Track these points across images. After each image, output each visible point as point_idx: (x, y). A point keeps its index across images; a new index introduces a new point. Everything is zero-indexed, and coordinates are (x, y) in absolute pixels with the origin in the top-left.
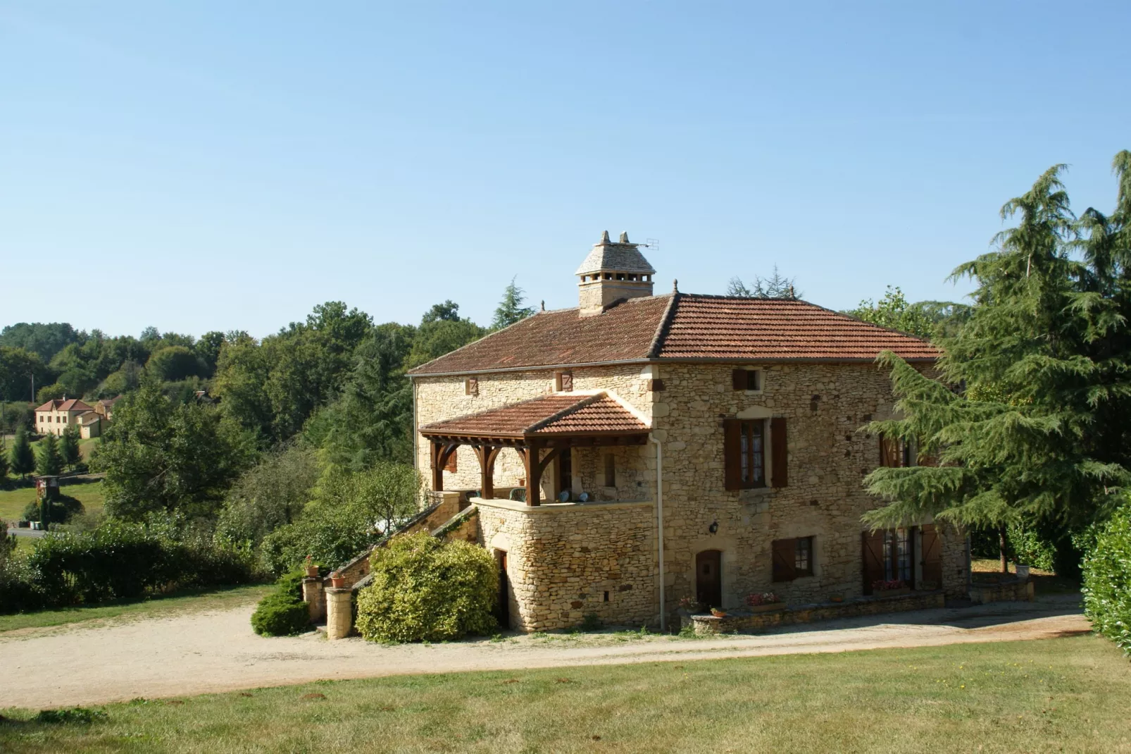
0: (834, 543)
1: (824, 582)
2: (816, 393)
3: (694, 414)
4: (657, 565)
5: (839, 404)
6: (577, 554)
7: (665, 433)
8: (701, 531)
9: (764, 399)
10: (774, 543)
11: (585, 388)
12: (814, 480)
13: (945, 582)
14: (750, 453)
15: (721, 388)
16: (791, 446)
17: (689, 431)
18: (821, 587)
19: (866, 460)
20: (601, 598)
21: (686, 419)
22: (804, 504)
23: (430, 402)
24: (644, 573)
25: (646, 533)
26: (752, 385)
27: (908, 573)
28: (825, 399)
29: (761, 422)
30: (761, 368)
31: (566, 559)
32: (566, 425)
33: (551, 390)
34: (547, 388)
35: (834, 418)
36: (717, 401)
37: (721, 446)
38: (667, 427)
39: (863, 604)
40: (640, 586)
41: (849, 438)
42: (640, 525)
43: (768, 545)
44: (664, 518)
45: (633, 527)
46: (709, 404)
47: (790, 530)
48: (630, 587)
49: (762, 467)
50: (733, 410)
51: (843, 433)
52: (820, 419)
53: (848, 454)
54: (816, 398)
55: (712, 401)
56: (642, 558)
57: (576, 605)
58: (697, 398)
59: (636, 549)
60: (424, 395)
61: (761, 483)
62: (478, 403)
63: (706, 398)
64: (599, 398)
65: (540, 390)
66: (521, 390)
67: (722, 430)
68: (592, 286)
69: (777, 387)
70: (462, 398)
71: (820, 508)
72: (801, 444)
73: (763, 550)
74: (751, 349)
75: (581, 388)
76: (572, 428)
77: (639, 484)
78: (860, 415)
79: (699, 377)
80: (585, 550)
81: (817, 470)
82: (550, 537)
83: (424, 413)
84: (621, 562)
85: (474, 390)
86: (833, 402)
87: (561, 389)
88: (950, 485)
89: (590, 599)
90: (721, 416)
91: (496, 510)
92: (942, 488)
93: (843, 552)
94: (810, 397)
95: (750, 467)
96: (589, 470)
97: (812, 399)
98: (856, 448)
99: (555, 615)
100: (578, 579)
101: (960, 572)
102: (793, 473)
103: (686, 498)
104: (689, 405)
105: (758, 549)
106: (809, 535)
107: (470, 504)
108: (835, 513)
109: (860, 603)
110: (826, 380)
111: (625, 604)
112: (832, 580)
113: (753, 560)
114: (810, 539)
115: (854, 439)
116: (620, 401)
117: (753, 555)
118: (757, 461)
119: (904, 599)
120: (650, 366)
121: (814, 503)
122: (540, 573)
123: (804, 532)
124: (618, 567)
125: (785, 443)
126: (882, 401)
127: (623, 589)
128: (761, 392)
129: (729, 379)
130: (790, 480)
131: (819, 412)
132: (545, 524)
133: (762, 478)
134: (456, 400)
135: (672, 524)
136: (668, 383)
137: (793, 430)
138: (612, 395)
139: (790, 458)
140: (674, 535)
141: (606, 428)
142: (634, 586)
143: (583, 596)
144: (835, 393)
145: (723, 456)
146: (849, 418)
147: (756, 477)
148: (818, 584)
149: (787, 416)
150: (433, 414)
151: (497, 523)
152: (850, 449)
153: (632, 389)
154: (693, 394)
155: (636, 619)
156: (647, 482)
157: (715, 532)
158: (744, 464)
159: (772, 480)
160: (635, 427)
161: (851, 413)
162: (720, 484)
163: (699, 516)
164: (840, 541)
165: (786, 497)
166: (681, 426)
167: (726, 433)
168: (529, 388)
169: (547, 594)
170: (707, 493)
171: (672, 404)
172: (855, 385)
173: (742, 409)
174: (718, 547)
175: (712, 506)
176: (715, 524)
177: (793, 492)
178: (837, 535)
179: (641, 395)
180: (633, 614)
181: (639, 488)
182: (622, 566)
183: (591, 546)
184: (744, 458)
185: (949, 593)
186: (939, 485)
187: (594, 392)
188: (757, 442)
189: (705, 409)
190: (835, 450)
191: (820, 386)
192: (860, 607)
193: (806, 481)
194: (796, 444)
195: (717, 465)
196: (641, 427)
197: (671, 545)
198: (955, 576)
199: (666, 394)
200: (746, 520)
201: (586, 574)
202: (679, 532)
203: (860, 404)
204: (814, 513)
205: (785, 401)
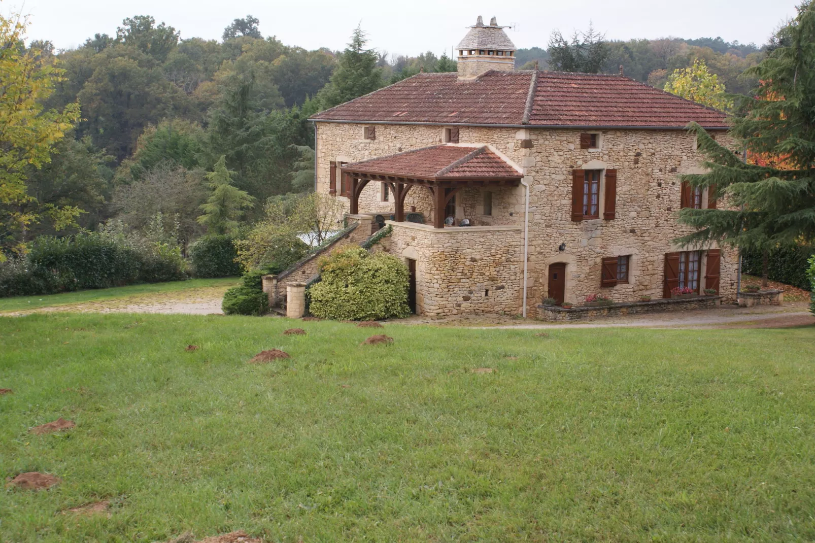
0: (645, 260)
1: (636, 288)
2: (639, 151)
3: (553, 164)
4: (523, 272)
5: (655, 160)
6: (468, 263)
7: (532, 178)
8: (553, 249)
9: (601, 154)
10: (604, 259)
11: (469, 141)
12: (634, 214)
13: (721, 291)
14: (590, 194)
15: (572, 146)
16: (618, 189)
17: (548, 177)
18: (634, 291)
19: (671, 201)
20: (484, 293)
21: (547, 168)
22: (625, 232)
23: (331, 142)
24: (513, 277)
25: (516, 249)
26: (594, 145)
27: (695, 284)
28: (644, 156)
29: (598, 172)
30: (600, 133)
31: (461, 266)
32: (463, 171)
33: (440, 141)
34: (438, 139)
35: (650, 169)
36: (569, 156)
37: (570, 189)
38: (534, 174)
39: (664, 304)
40: (510, 287)
41: (659, 185)
42: (512, 243)
43: (599, 260)
44: (529, 238)
45: (507, 245)
46: (562, 158)
47: (616, 251)
48: (503, 287)
49: (598, 205)
50: (580, 162)
51: (656, 181)
52: (640, 170)
53: (658, 196)
54: (638, 155)
55: (565, 156)
56: (512, 267)
57: (466, 299)
58: (555, 153)
59: (508, 260)
60: (324, 136)
61: (596, 216)
62: (375, 146)
63: (561, 153)
64: (483, 151)
65: (431, 141)
66: (414, 139)
67: (571, 177)
68: (469, 60)
69: (611, 146)
70: (360, 141)
71: (637, 235)
72: (625, 188)
73: (595, 264)
74: (594, 118)
75: (466, 141)
76: (468, 174)
77: (511, 214)
78: (669, 168)
79: (557, 138)
80: (473, 260)
81: (636, 207)
82: (451, 250)
83: (324, 151)
84: (497, 269)
85: (372, 136)
86: (650, 157)
87: (450, 140)
88: (731, 222)
89: (476, 295)
90: (572, 167)
91: (407, 230)
92: (726, 224)
93: (650, 267)
94: (634, 154)
95: (589, 205)
96: (470, 202)
97: (635, 156)
98: (664, 192)
99: (452, 305)
100: (468, 280)
101: (732, 284)
102: (618, 209)
103: (544, 225)
104: (550, 159)
105: (591, 263)
106: (628, 254)
107: (385, 225)
108: (646, 238)
109: (662, 303)
110: (646, 141)
111: (498, 299)
112: (642, 287)
113: (588, 271)
114: (628, 257)
115: (663, 185)
116: (498, 153)
117: (588, 267)
118: (594, 201)
119: (693, 301)
120: (524, 130)
121: (633, 231)
122: (442, 275)
123: (624, 253)
124: (495, 273)
125: (615, 188)
126: (685, 158)
127: (499, 288)
128: (599, 150)
129: (578, 140)
130: (617, 214)
131: (640, 165)
132: (447, 241)
133: (597, 213)
134: (354, 142)
135: (534, 243)
136: (535, 143)
137: (620, 178)
138: (492, 148)
139: (617, 198)
140: (535, 252)
141: (492, 174)
142: (506, 287)
143: (471, 292)
144: (653, 151)
145: (571, 196)
146: (661, 170)
147: (592, 212)
148: (632, 290)
149: (616, 167)
150: (333, 152)
151: (409, 239)
152: (660, 192)
153: (508, 145)
154: (552, 150)
155: (506, 309)
156: (517, 213)
157: (563, 250)
158: (585, 202)
159: (604, 214)
160: (511, 174)
161: (662, 166)
162: (568, 216)
163: (553, 238)
164: (649, 259)
165: (613, 226)
166: (543, 173)
167: (574, 180)
168: (421, 138)
169: (446, 290)
170: (558, 222)
171: (537, 157)
172: (667, 145)
173: (586, 162)
174: (564, 261)
175: (562, 231)
176: (563, 245)
177: (619, 223)
178: (647, 255)
179: (515, 150)
180: (503, 306)
181: (511, 217)
182: (498, 272)
183: (478, 257)
184: (585, 198)
185: (724, 299)
186: (723, 222)
187: (479, 145)
188: (594, 187)
189: (560, 161)
190: (649, 192)
191: (642, 146)
192: (663, 306)
193: (626, 215)
194: (622, 189)
195: (567, 202)
196: (516, 174)
197: (533, 258)
198: (729, 287)
199: (534, 150)
200: (585, 242)
201: (473, 277)
202: (538, 249)
203: (669, 160)
204: (632, 239)
205: (616, 157)
